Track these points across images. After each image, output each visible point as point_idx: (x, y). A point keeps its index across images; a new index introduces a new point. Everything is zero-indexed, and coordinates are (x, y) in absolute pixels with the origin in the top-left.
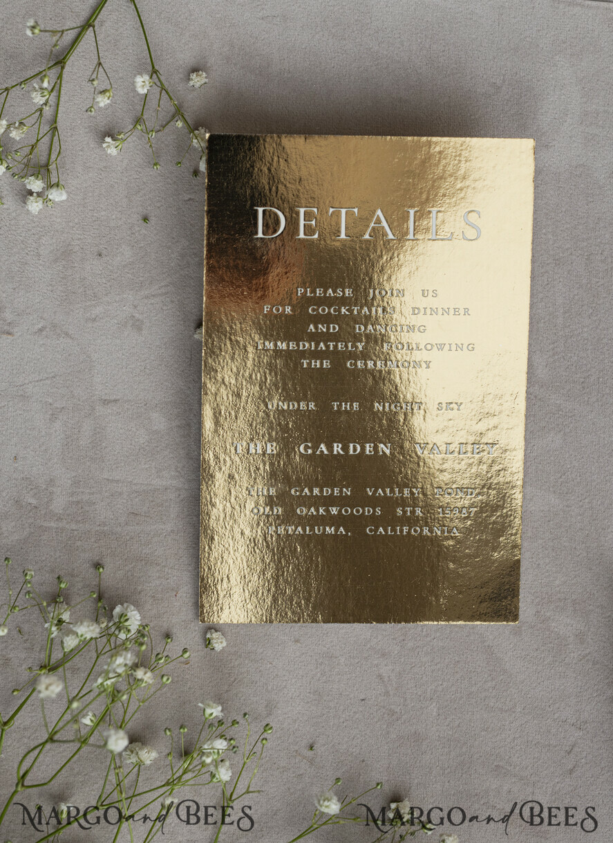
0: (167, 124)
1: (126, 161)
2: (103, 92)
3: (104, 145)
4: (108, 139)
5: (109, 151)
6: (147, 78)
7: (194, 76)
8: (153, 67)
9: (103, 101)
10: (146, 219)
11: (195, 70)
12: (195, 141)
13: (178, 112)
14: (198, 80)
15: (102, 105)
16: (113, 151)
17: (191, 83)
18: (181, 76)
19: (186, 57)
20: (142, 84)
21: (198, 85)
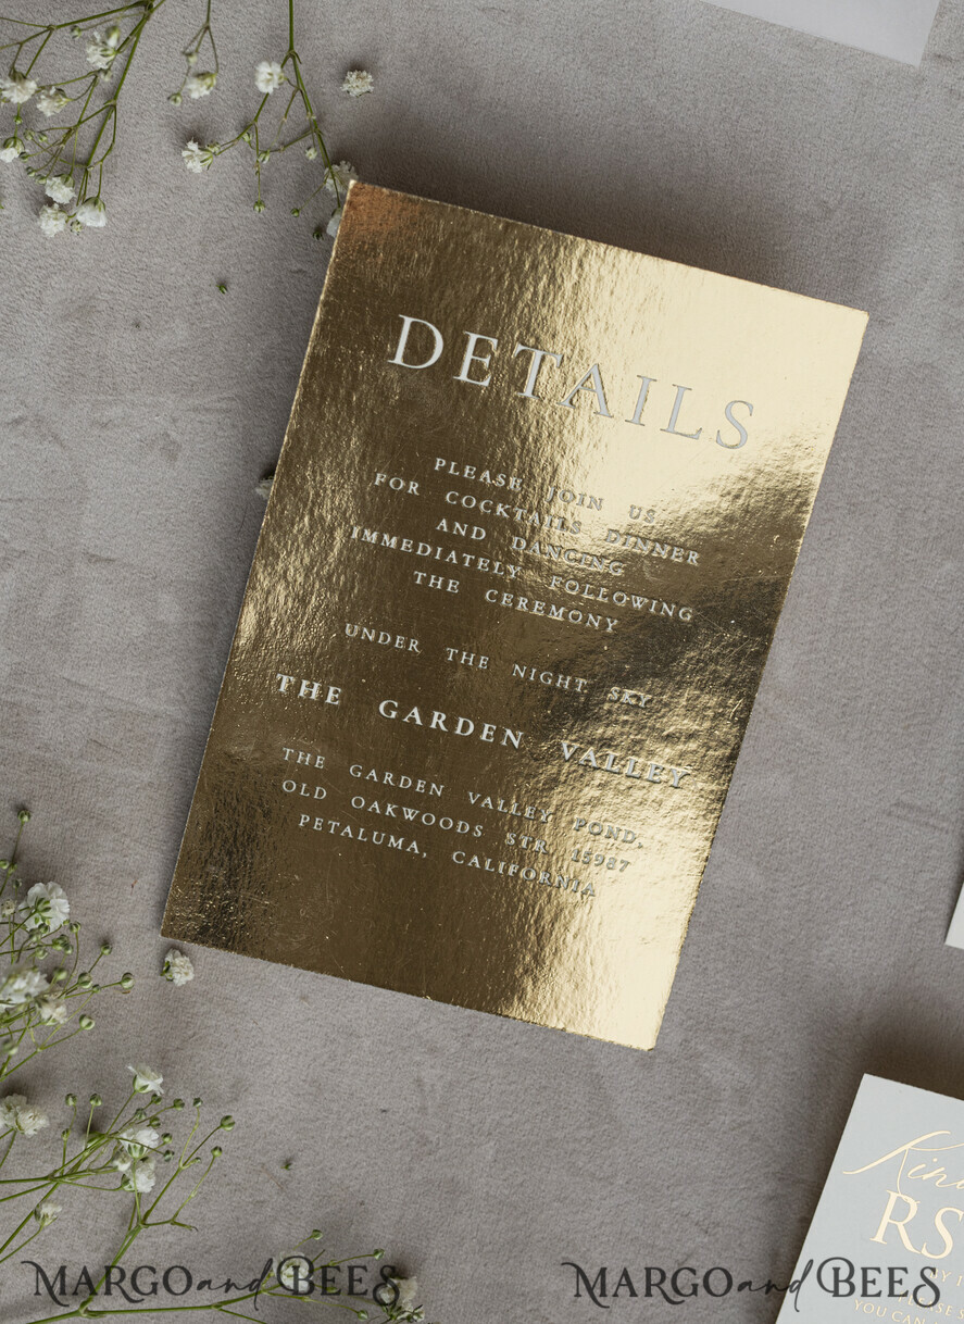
0: (291, 143)
1: (212, 186)
2: (202, 75)
3: (185, 154)
4: (193, 146)
5: (190, 165)
6: (276, 68)
7: (352, 77)
8: (291, 48)
9: (198, 90)
10: (222, 286)
11: (357, 67)
12: (330, 181)
13: (314, 129)
14: (357, 85)
15: (195, 95)
16: (195, 166)
17: (346, 87)
18: (333, 71)
19: (347, 43)
20: (268, 77)
21: (355, 92)
